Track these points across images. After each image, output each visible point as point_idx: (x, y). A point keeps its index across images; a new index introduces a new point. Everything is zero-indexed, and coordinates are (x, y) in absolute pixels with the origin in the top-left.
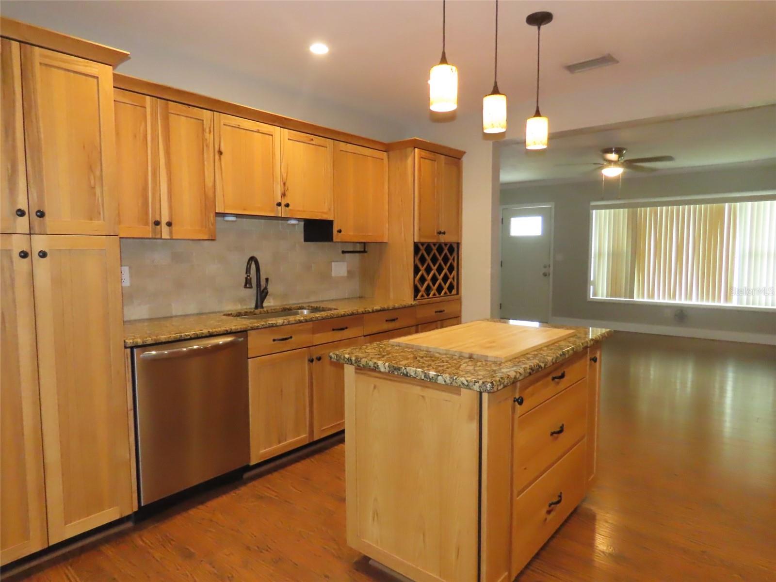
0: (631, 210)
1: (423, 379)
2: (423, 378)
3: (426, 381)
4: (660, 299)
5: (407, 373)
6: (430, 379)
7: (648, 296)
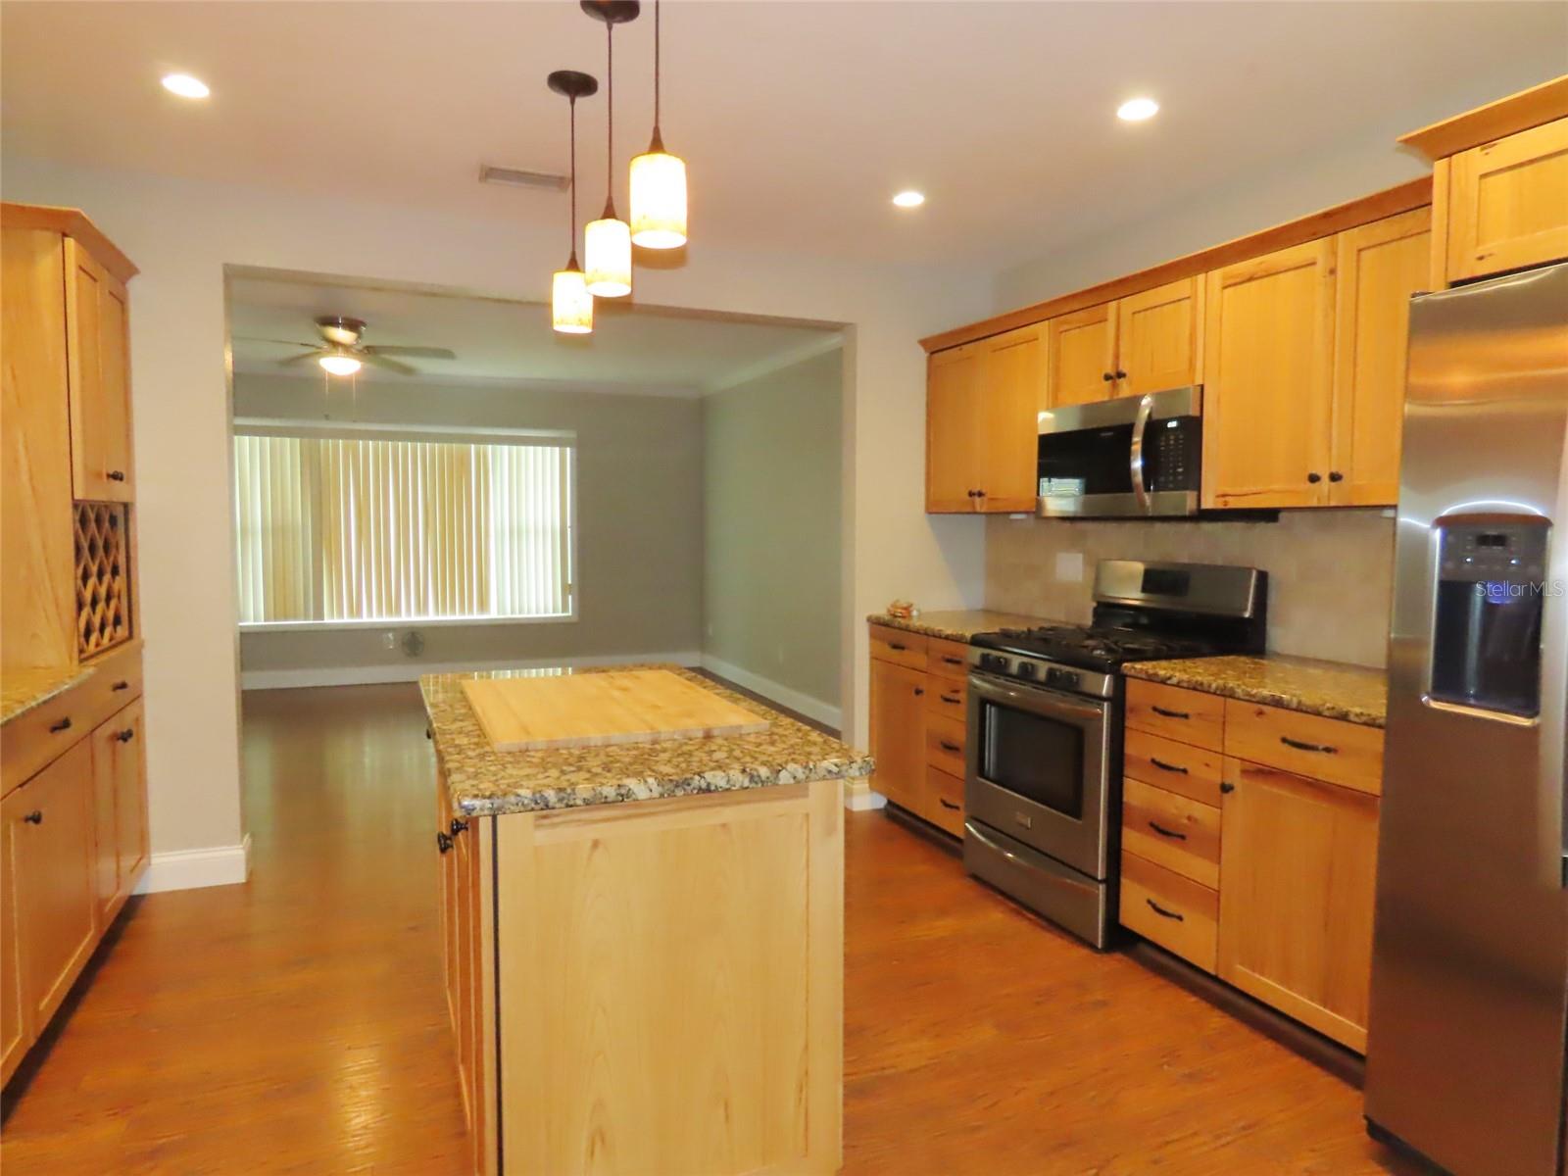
0: (306, 440)
1: (747, 788)
2: (746, 783)
3: (753, 788)
4: (372, 616)
5: (709, 784)
6: (762, 782)
7: (351, 613)
